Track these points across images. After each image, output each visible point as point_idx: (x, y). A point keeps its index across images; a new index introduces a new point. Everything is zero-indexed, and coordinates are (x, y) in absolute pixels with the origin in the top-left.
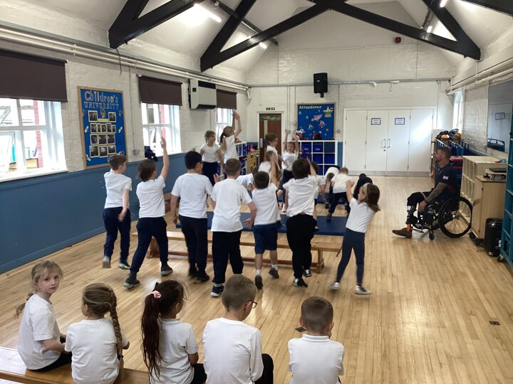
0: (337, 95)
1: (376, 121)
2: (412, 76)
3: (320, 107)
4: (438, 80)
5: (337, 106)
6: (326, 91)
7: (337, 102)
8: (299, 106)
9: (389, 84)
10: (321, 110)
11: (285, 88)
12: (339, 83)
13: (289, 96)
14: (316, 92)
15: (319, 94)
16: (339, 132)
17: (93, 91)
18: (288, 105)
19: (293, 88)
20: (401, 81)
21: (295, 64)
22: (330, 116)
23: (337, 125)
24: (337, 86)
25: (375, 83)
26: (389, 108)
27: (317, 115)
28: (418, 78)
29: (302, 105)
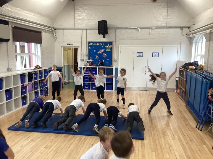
0: (114, 36)
1: (140, 55)
2: (164, 25)
3: (103, 44)
4: (181, 28)
5: (114, 44)
6: (107, 33)
7: (114, 41)
8: (89, 43)
9: (148, 30)
10: (104, 46)
11: (80, 31)
12: (116, 28)
13: (82, 36)
14: (100, 33)
15: (102, 35)
16: (116, 61)
18: (82, 43)
19: (85, 31)
20: (157, 28)
21: (86, 14)
22: (109, 50)
23: (114, 57)
24: (114, 30)
25: (139, 29)
26: (148, 46)
27: (101, 49)
28: (168, 25)
29: (91, 43)
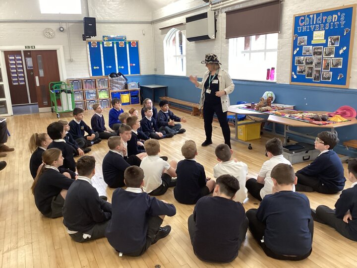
17: (308, 16)
